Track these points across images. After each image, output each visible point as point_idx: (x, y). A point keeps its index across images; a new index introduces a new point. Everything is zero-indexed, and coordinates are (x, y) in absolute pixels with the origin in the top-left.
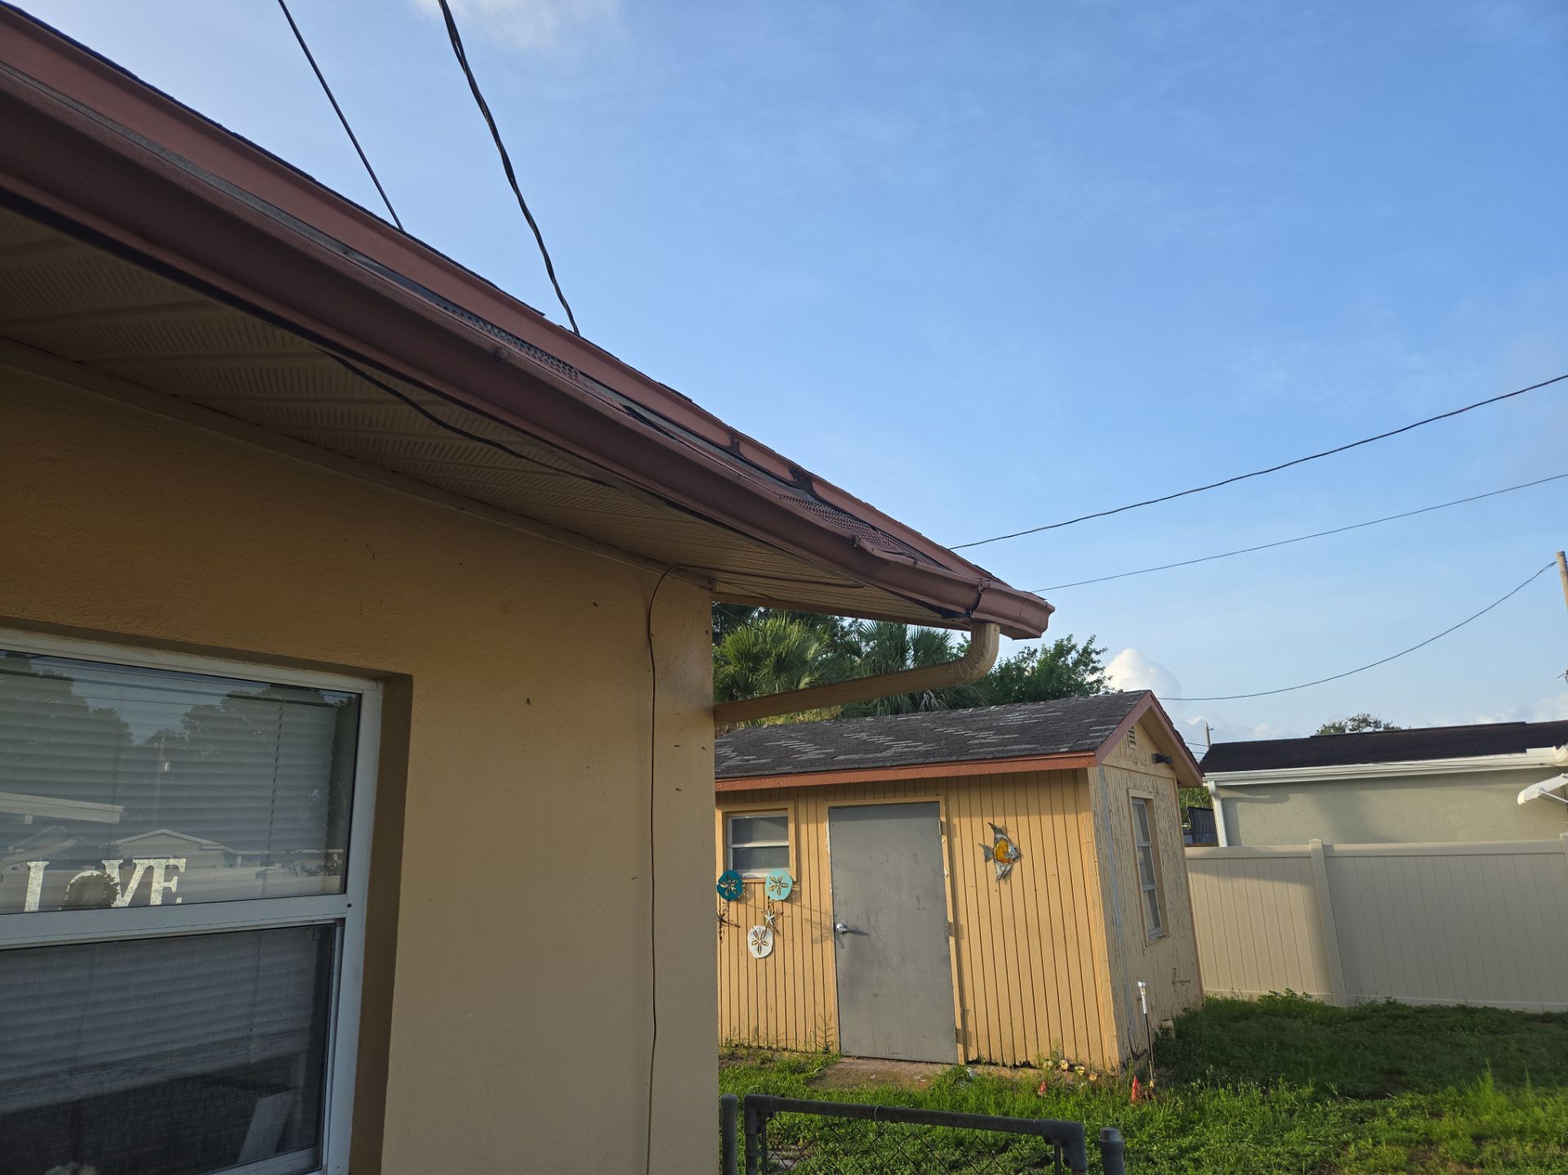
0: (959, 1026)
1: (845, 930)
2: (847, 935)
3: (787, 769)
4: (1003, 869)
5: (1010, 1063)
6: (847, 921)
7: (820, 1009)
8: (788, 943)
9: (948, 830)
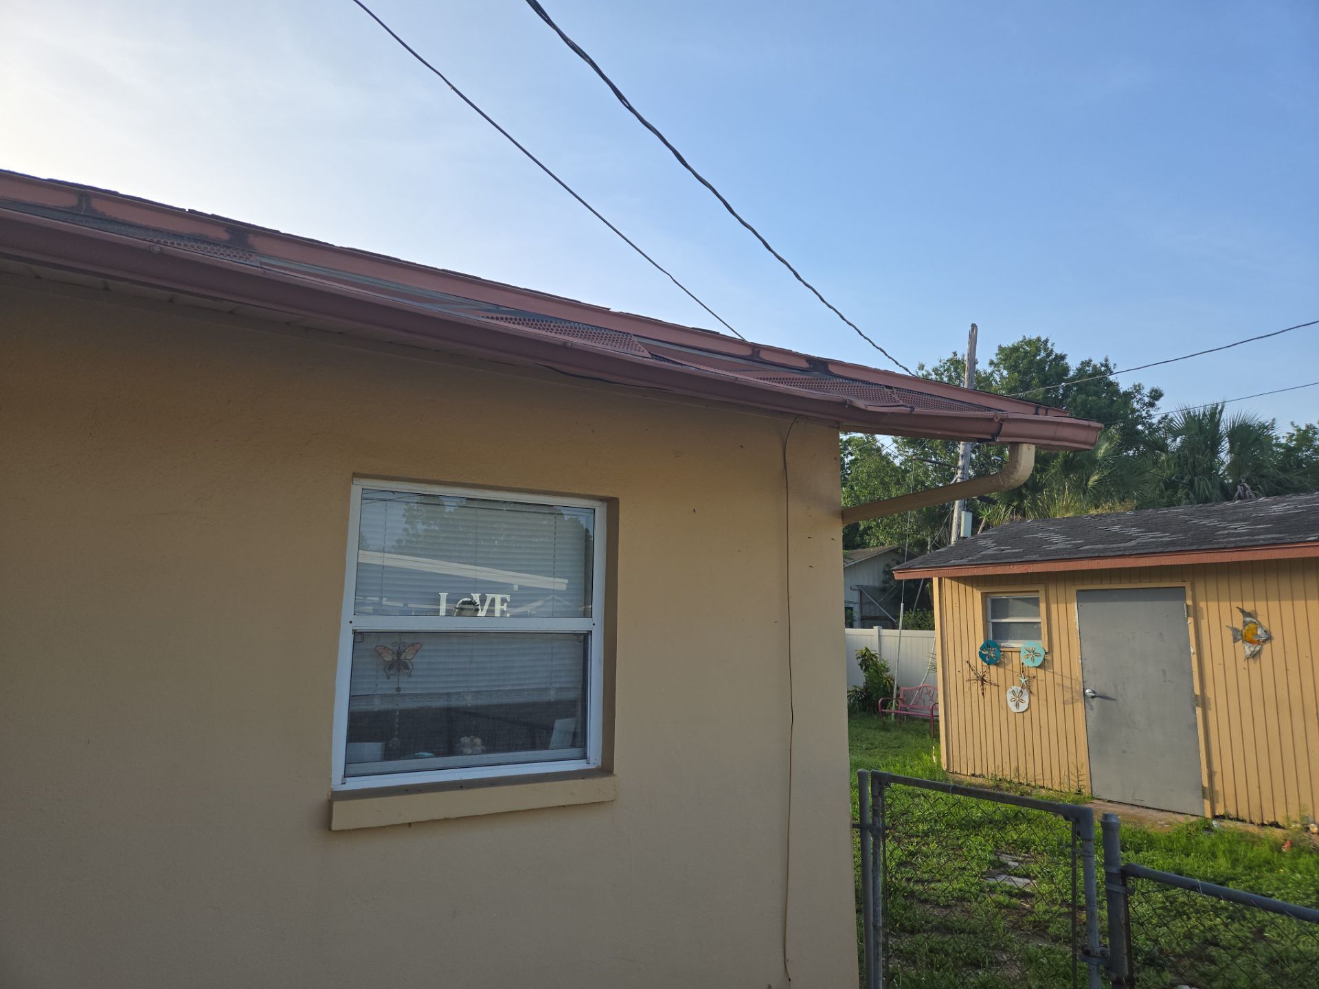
0: (1206, 784)
1: (1093, 695)
2: (1095, 699)
3: (1034, 557)
4: (1252, 650)
5: (1257, 821)
6: (1095, 688)
7: (1072, 758)
8: (1043, 702)
9: (1195, 613)
